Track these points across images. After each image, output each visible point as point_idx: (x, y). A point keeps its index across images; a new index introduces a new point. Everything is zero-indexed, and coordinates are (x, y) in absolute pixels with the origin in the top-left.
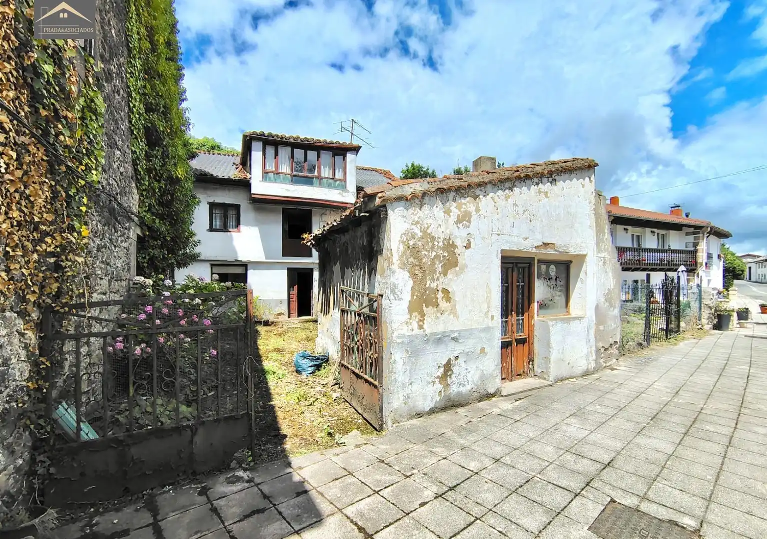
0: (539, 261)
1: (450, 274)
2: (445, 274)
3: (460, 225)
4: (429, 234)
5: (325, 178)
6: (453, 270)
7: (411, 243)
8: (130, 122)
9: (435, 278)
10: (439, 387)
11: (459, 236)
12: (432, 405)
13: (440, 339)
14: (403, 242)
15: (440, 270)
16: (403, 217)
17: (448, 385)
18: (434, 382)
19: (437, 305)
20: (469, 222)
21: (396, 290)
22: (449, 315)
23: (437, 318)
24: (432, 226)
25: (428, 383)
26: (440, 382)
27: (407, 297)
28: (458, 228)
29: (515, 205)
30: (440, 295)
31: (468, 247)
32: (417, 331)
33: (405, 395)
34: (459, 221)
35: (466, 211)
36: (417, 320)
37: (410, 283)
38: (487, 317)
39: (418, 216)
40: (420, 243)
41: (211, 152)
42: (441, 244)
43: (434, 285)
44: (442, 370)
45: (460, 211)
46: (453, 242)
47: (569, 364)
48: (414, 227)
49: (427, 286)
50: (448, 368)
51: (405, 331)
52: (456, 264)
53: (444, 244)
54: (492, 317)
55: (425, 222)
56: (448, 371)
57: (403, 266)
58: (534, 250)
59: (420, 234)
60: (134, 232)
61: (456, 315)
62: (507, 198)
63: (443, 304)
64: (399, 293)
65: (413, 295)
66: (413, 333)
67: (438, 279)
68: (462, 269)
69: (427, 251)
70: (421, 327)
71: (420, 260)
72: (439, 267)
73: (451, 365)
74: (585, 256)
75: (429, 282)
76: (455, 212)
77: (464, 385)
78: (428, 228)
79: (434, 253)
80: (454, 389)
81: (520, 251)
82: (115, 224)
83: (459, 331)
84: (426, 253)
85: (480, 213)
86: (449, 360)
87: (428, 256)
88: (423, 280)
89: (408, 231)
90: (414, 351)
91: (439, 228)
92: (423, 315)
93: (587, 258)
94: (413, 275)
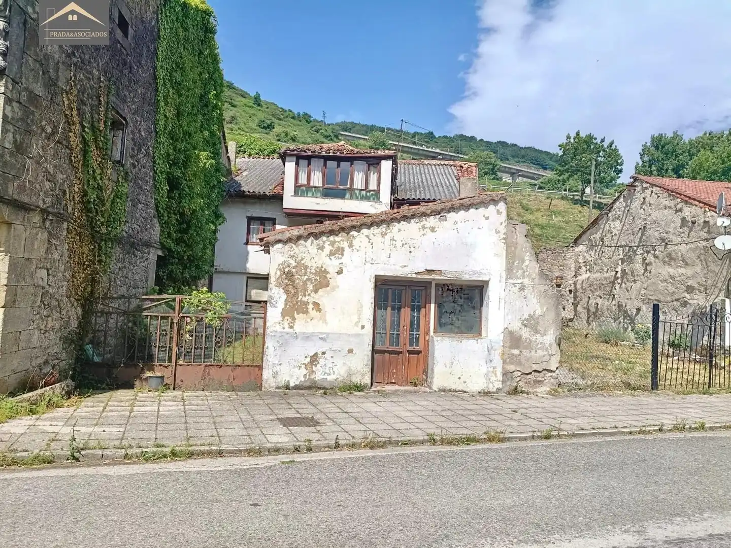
0: (437, 285)
1: (321, 292)
2: (316, 292)
3: (333, 258)
4: (303, 264)
5: (358, 189)
6: (324, 289)
7: (287, 270)
8: (155, 180)
9: (307, 294)
10: (304, 371)
11: (332, 265)
12: (297, 383)
13: (308, 337)
14: (280, 270)
15: (312, 288)
16: (281, 253)
17: (313, 371)
18: (300, 367)
19: (307, 312)
20: (342, 254)
21: (272, 301)
22: (319, 321)
23: (306, 322)
24: (306, 258)
25: (295, 367)
26: (306, 368)
27: (281, 305)
28: (331, 259)
29: (393, 240)
30: (311, 306)
31: (340, 272)
32: (287, 330)
33: (274, 371)
34: (331, 254)
35: (338, 247)
36: (289, 322)
37: (284, 297)
38: (357, 326)
39: (294, 251)
40: (294, 270)
41: (271, 157)
42: (313, 271)
43: (305, 299)
44: (308, 359)
45: (333, 247)
46: (325, 269)
47: (460, 378)
48: (289, 259)
49: (299, 299)
50: (314, 359)
51: (278, 328)
52: (327, 285)
53: (316, 271)
54: (363, 327)
55: (300, 255)
56: (314, 361)
57: (279, 285)
58: (414, 276)
59: (294, 264)
60: (154, 254)
61: (325, 322)
62: (383, 235)
63: (313, 313)
64: (274, 303)
65: (286, 305)
66: (285, 330)
67: (309, 295)
68: (333, 289)
69: (299, 275)
70: (291, 327)
71: (294, 282)
72: (310, 287)
73: (317, 357)
74: (487, 282)
75: (300, 297)
76: (328, 248)
77: (330, 375)
78: (302, 259)
79: (306, 277)
80: (319, 375)
81: (396, 277)
82: (134, 252)
83: (328, 334)
84: (299, 277)
85: (354, 248)
86: (316, 354)
87: (299, 280)
88: (296, 294)
89: (285, 262)
90: (283, 343)
91: (313, 260)
92: (294, 319)
93: (490, 283)
94: (287, 292)
